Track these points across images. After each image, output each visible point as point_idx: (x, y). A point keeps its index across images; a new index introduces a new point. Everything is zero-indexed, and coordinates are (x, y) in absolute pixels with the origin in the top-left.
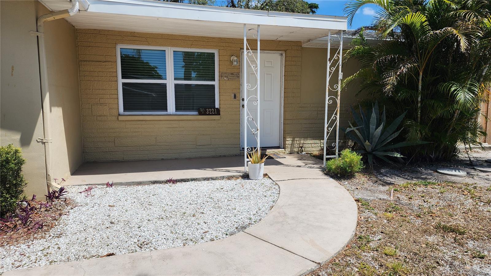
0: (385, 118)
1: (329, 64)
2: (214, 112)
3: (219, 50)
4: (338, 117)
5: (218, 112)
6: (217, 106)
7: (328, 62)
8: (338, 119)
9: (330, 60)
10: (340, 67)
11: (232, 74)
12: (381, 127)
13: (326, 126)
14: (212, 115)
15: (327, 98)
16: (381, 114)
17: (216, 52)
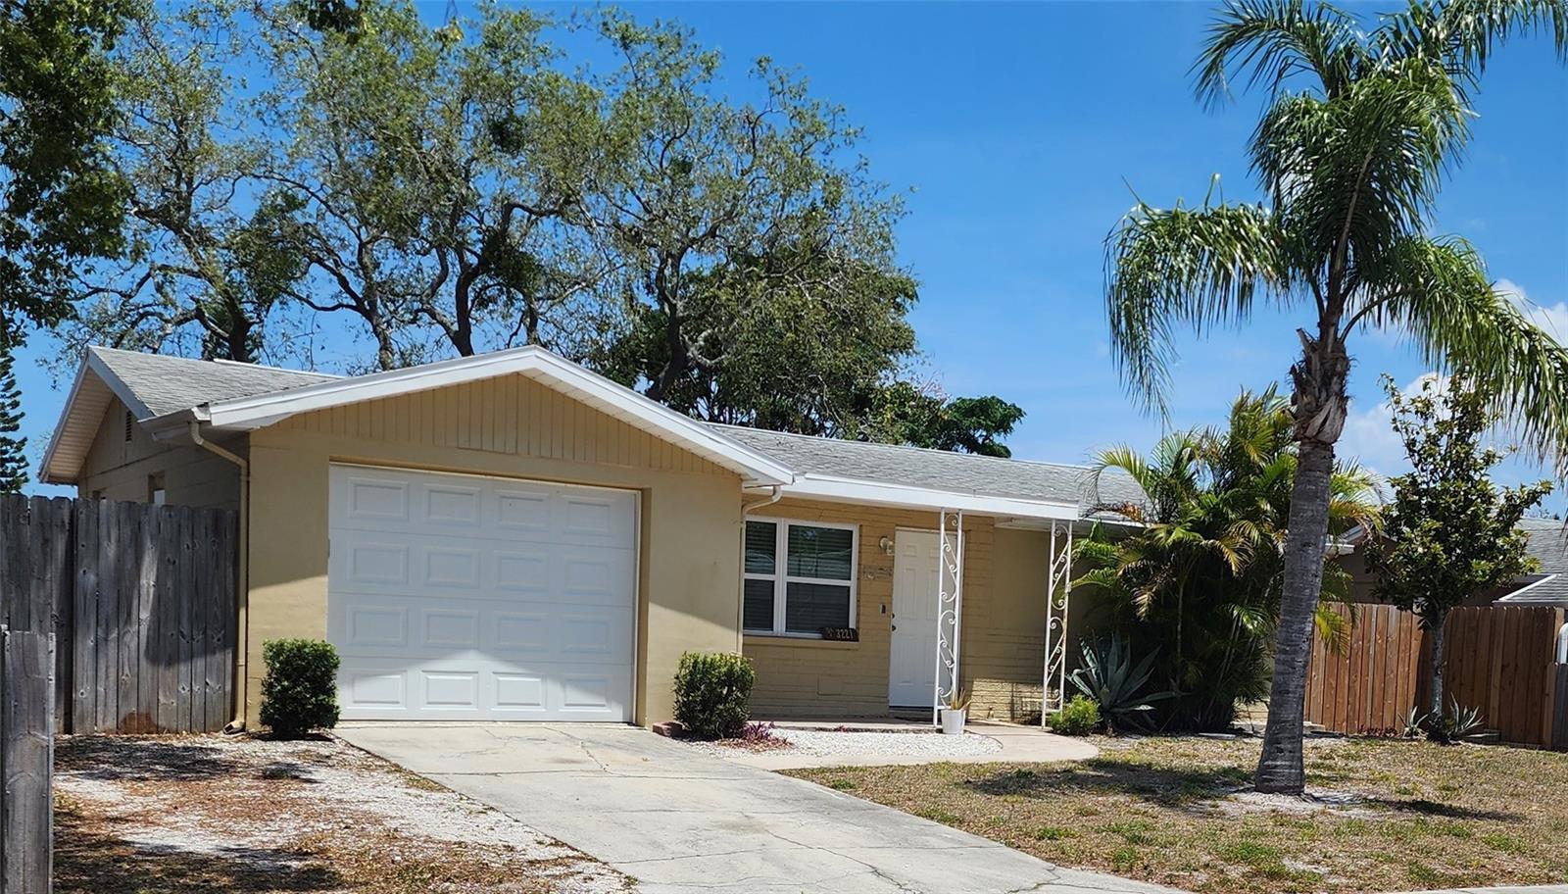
0: (1129, 656)
1: (1052, 568)
2: (849, 635)
3: (861, 526)
4: (1064, 649)
5: (854, 636)
6: (852, 625)
7: (1051, 565)
8: (1064, 653)
9: (1054, 563)
10: (1068, 574)
11: (881, 569)
12: (1123, 667)
13: (1047, 662)
14: (846, 640)
15: (1050, 619)
16: (1124, 649)
17: (855, 529)
